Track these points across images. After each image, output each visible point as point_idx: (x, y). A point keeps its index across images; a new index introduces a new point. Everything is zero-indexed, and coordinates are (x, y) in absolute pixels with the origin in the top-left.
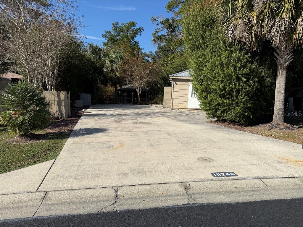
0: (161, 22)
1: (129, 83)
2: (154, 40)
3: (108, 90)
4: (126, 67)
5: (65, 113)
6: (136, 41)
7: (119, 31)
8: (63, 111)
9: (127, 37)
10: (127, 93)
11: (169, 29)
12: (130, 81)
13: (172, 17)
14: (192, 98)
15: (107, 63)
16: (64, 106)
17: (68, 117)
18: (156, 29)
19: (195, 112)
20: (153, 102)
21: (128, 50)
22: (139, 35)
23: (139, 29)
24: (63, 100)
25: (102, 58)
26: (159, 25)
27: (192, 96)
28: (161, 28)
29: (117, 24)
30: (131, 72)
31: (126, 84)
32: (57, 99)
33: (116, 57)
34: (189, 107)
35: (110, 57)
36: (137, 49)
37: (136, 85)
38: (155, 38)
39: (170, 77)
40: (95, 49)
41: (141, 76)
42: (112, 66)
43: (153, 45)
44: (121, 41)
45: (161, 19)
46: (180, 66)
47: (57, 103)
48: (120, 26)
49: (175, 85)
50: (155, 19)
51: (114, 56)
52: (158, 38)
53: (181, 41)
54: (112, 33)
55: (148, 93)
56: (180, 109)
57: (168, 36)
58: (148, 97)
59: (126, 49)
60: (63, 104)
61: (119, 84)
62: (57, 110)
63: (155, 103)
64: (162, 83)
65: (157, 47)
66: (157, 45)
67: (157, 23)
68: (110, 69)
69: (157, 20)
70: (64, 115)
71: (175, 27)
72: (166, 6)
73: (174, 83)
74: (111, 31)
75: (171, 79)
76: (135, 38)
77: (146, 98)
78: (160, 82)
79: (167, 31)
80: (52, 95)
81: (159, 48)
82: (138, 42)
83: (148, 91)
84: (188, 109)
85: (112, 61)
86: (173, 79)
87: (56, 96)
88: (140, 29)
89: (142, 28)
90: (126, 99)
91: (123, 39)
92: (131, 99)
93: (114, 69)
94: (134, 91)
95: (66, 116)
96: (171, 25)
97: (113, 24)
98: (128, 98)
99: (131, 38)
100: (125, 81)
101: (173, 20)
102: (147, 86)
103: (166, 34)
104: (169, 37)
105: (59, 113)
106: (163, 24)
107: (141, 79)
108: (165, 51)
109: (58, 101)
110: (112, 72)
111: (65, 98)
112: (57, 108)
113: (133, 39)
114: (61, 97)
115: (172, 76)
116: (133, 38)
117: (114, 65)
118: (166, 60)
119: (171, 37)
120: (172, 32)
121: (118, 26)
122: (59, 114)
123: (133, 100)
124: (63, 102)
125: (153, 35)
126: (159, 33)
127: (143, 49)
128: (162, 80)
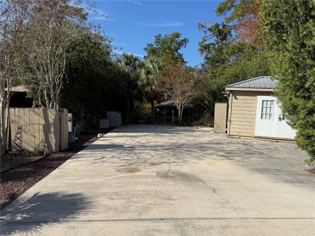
0: (209, 29)
1: (168, 99)
2: (201, 49)
3: (146, 108)
4: (166, 79)
5: (55, 144)
6: (180, 54)
7: (162, 43)
8: (52, 141)
9: (169, 48)
10: (167, 111)
11: (218, 37)
12: (169, 96)
13: (223, 23)
14: (261, 120)
15: (143, 75)
16: (54, 133)
17: (61, 151)
18: (203, 37)
19: (268, 142)
20: (198, 123)
21: (169, 61)
22: (184, 48)
23: (183, 41)
24: (52, 124)
25: (138, 68)
26: (207, 32)
27: (262, 118)
28: (209, 36)
29: (160, 36)
30: (171, 84)
31: (164, 100)
32: (43, 122)
33: (154, 67)
34: (256, 135)
35: (146, 68)
36: (180, 62)
37: (178, 102)
38: (202, 47)
39: (227, 89)
40: (129, 59)
41: (184, 90)
42: (148, 79)
43: (199, 55)
44: (162, 52)
45: (209, 26)
46: (236, 76)
47: (43, 128)
48: (163, 38)
49: (234, 100)
50: (203, 26)
51: (151, 66)
52: (205, 48)
53: (234, 48)
54: (155, 46)
55: (191, 111)
56: (241, 137)
57: (218, 44)
58: (191, 116)
59: (167, 61)
60: (52, 130)
61: (156, 100)
62: (42, 140)
63: (202, 124)
64: (211, 98)
65: (204, 58)
66: (204, 55)
67: (204, 30)
68: (145, 81)
69: (205, 27)
70: (54, 148)
71: (226, 34)
72: (216, 10)
73: (233, 97)
74: (153, 44)
75: (228, 91)
76: (179, 51)
77: (189, 117)
78: (208, 98)
79: (216, 39)
80: (35, 116)
81: (206, 58)
82: (182, 54)
83: (192, 109)
84: (254, 137)
85: (148, 73)
86: (231, 91)
87: (42, 117)
88: (185, 41)
89: (187, 39)
90: (165, 118)
91: (165, 50)
92: (171, 118)
93: (150, 82)
94: (175, 108)
95: (56, 149)
96: (222, 31)
97: (155, 36)
98: (168, 117)
99: (175, 50)
100: (164, 96)
101: (224, 26)
102: (190, 103)
103: (216, 43)
104: (219, 46)
105: (46, 144)
106: (212, 31)
107: (183, 93)
108: (214, 62)
109: (44, 125)
110: (148, 85)
111: (54, 120)
112: (42, 136)
113: (177, 52)
114: (50, 119)
115: (230, 87)
116: (176, 50)
117: (151, 77)
118: (215, 71)
119: (221, 46)
120: (222, 39)
121: (161, 38)
122: (45, 146)
123: (173, 120)
124: (53, 126)
125: (199, 44)
126: (207, 41)
127: (188, 62)
128: (211, 94)
